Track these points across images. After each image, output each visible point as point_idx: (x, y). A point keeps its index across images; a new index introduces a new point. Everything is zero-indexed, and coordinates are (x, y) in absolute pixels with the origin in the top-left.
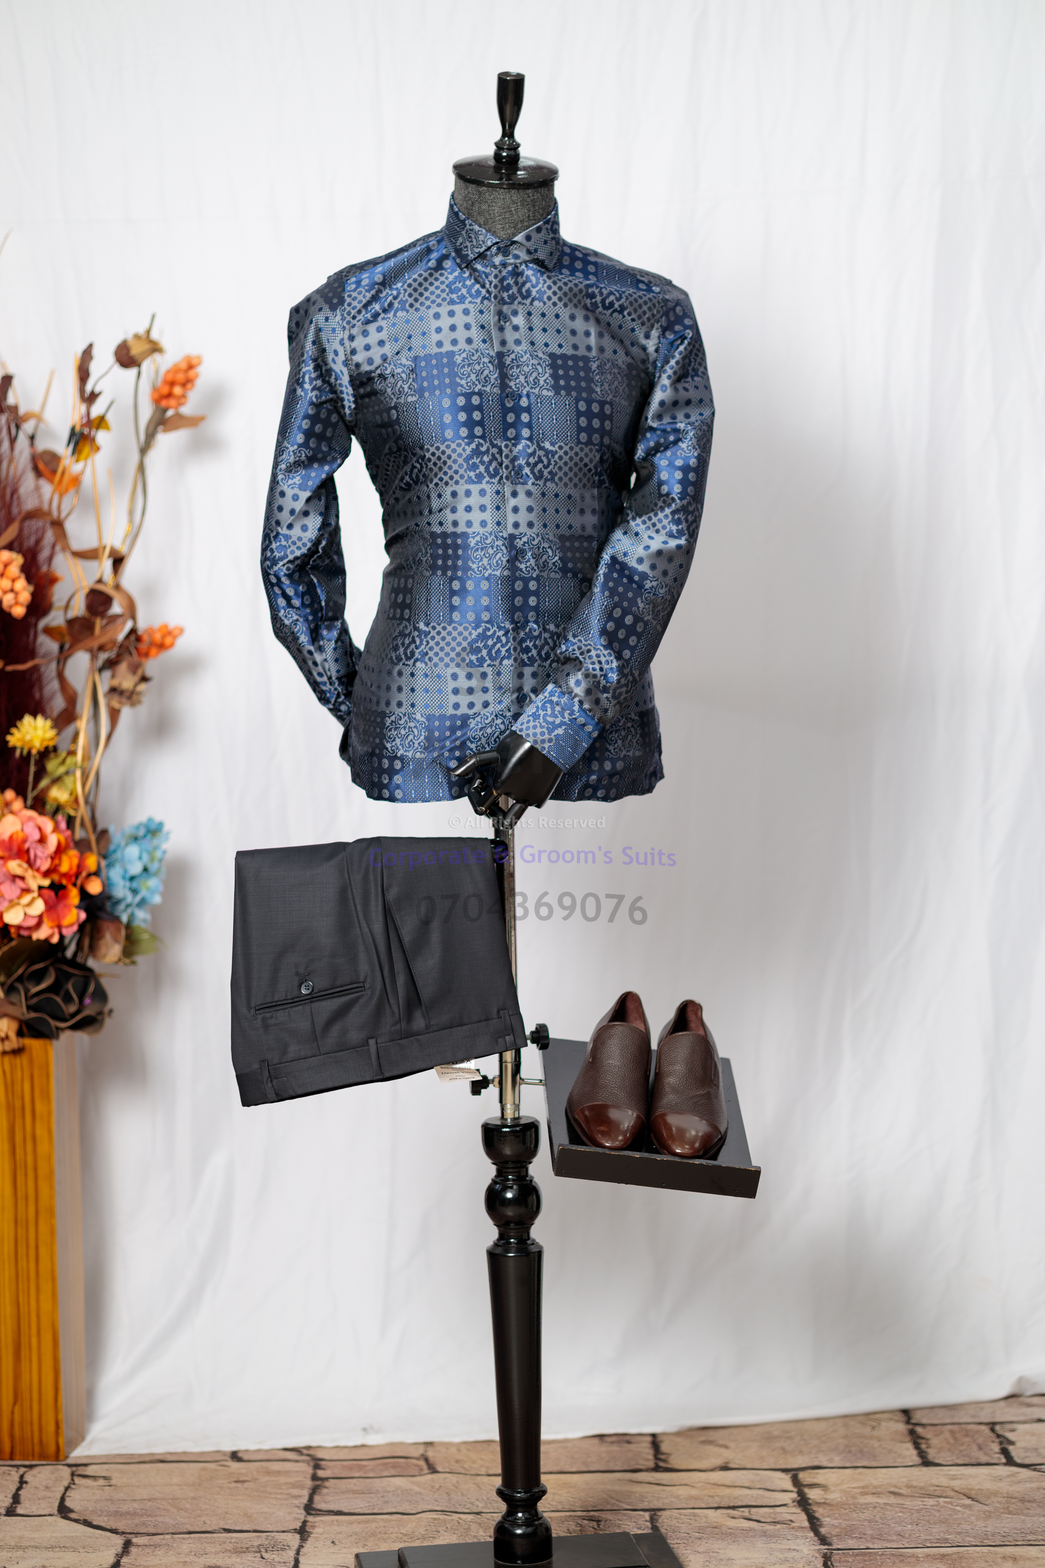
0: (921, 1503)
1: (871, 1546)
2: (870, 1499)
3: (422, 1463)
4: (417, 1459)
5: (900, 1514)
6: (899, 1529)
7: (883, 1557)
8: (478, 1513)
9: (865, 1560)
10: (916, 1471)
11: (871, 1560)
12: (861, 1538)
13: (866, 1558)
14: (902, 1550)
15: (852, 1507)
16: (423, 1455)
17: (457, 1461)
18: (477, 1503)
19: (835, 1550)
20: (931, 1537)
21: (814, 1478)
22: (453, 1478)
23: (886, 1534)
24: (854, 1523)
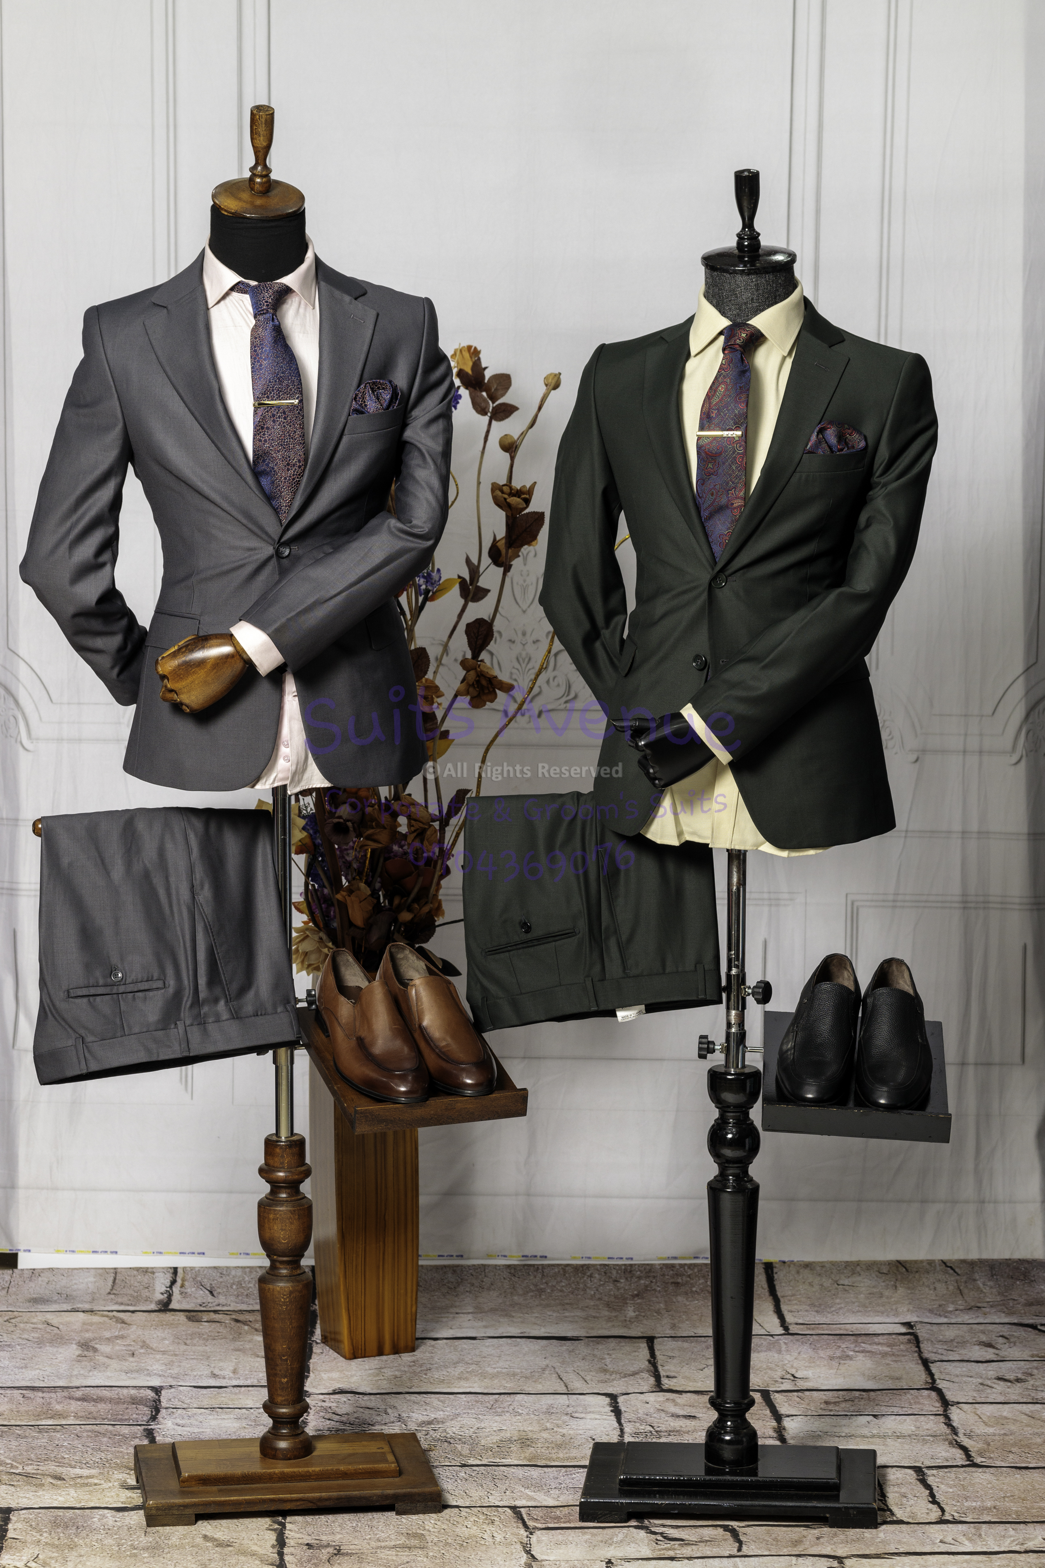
0: (40, 1468)
1: (110, 1428)
2: (85, 1472)
3: (531, 1524)
4: (535, 1528)
5: (66, 1456)
6: (76, 1442)
7: (104, 1417)
8: (464, 1466)
9: (122, 1415)
10: (24, 1503)
11: (117, 1415)
12: (115, 1435)
13: (120, 1417)
14: (85, 1423)
15: (107, 1465)
16: (531, 1533)
17: (493, 1522)
18: (466, 1476)
19: (143, 1425)
20: (52, 1434)
21: (130, 1497)
22: (494, 1500)
23: (91, 1437)
24: (114, 1449)
